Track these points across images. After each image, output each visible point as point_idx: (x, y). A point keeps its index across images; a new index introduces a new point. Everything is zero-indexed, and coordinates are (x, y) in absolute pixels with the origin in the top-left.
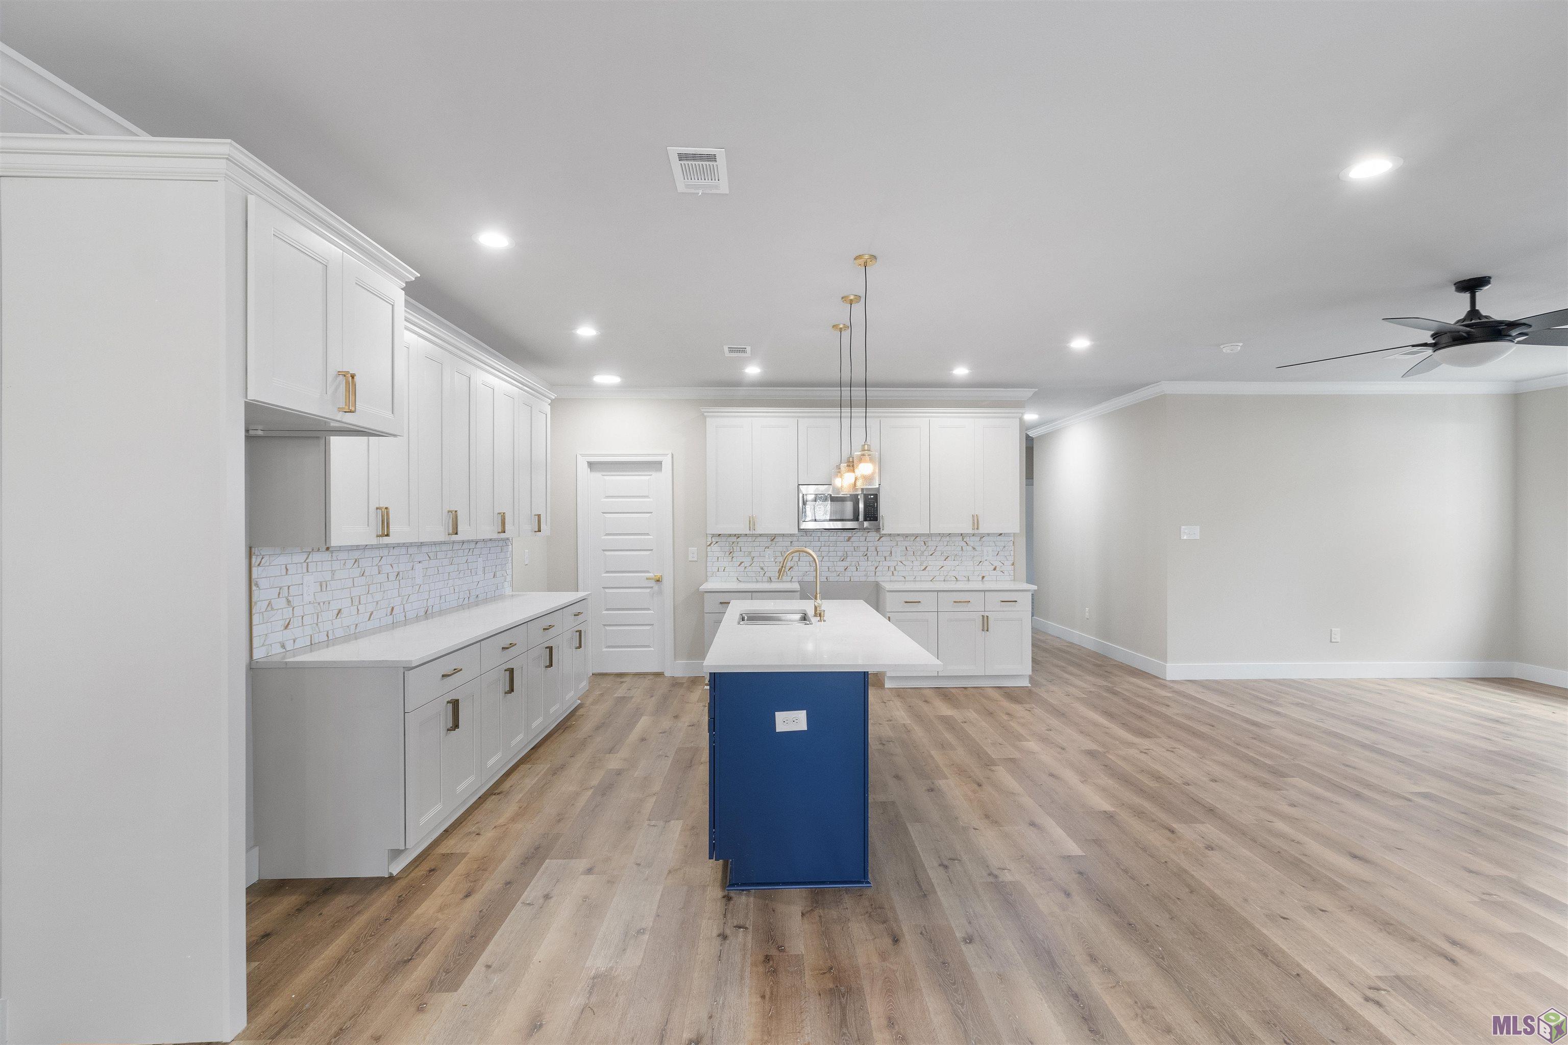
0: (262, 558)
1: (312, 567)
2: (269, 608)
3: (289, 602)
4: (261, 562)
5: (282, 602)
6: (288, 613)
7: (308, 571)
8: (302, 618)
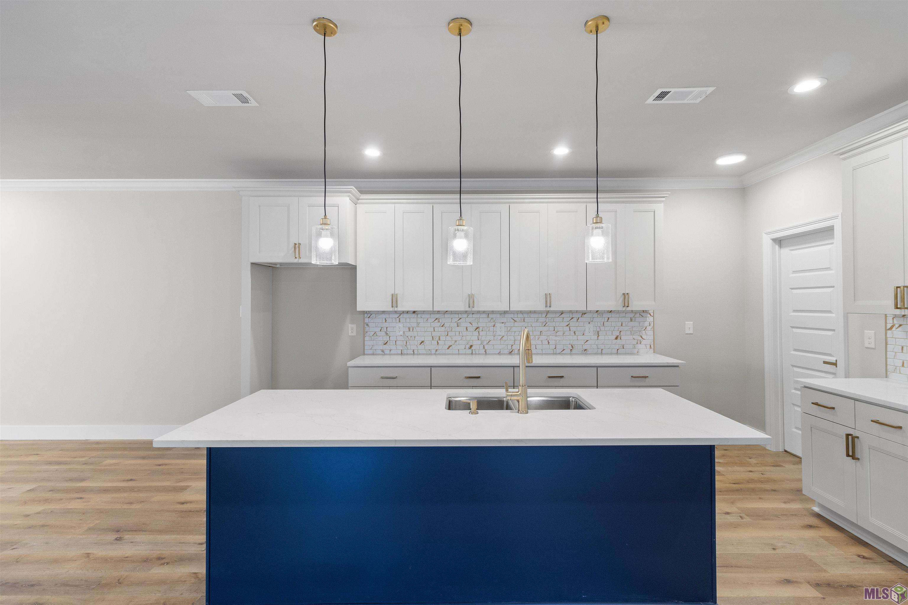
0: (371, 315)
1: (401, 320)
2: (375, 335)
3: (387, 334)
4: (370, 316)
5: (383, 333)
6: (386, 338)
7: (400, 322)
8: (396, 342)
